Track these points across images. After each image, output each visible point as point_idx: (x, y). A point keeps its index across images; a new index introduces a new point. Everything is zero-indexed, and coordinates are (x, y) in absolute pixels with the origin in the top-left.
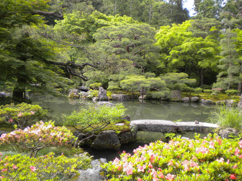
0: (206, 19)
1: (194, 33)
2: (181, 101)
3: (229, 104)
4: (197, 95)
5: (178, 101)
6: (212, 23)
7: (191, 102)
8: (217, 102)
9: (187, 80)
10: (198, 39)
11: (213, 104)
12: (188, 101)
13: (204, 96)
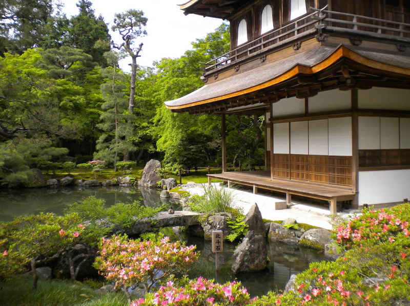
0: (67, 49)
1: (50, 71)
2: (45, 187)
3: (124, 183)
4: (67, 173)
5: (40, 187)
6: (78, 57)
7: (61, 186)
8: (105, 182)
9: (54, 150)
10: (59, 81)
11: (99, 186)
12: (56, 185)
13: (79, 175)
